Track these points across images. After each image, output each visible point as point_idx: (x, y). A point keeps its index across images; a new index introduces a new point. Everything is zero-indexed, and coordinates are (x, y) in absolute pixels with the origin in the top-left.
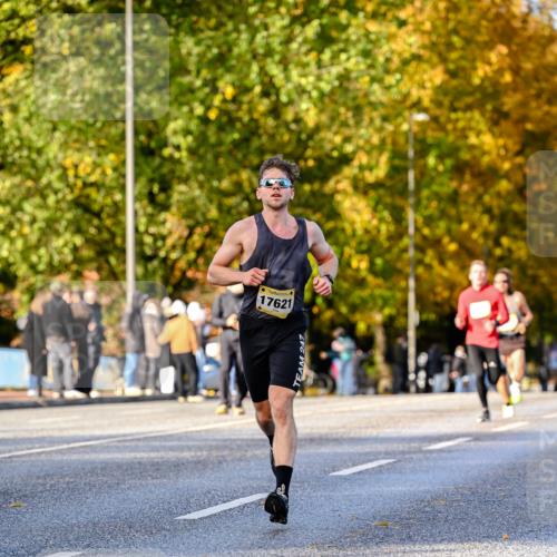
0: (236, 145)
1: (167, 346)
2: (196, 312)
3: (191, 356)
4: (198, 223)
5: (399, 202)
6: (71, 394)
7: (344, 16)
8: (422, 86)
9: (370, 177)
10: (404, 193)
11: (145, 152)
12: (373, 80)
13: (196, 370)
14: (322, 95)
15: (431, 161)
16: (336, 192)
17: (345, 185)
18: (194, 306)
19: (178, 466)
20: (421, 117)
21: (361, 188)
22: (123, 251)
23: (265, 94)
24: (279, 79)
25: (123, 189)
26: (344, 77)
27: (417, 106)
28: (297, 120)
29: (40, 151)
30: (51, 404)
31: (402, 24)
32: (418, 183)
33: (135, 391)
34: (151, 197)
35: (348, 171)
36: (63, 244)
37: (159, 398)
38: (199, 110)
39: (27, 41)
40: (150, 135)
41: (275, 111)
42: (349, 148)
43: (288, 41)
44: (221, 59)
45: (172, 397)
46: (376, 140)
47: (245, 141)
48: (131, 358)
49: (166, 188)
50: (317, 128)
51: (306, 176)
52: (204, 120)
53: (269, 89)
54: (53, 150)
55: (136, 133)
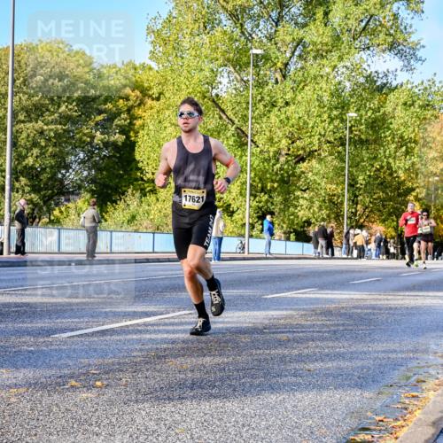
0: (379, 184)
1: (355, 243)
2: (364, 233)
3: (363, 246)
4: (367, 208)
5: (429, 204)
6: (325, 256)
7: (413, 145)
8: (437, 168)
9: (420, 196)
10: (430, 201)
11: (351, 185)
12: (422, 165)
13: (364, 250)
14: (406, 170)
15: (440, 192)
16: (409, 200)
17: (412, 198)
18: (364, 231)
19: (353, 272)
20: (437, 178)
21: (417, 199)
22: (343, 215)
23: (388, 169)
24: (393, 165)
25: (344, 196)
26: (413, 164)
27: (435, 175)
28: (398, 177)
29: (319, 184)
30: (319, 258)
31: (431, 148)
32: (435, 197)
33: (345, 256)
34: (353, 201)
35: (414, 194)
36: (325, 213)
37: (353, 258)
38: (368, 173)
39: (316, 151)
40: (353, 180)
41: (391, 174)
42: (415, 185)
43: (395, 152)
44: (375, 158)
45: (356, 259)
46: (422, 184)
47: (382, 184)
48: (344, 246)
49: (356, 196)
50: (405, 180)
51: (399, 195)
52: (370, 176)
53: (390, 168)
54: (323, 184)
55: (349, 179)
